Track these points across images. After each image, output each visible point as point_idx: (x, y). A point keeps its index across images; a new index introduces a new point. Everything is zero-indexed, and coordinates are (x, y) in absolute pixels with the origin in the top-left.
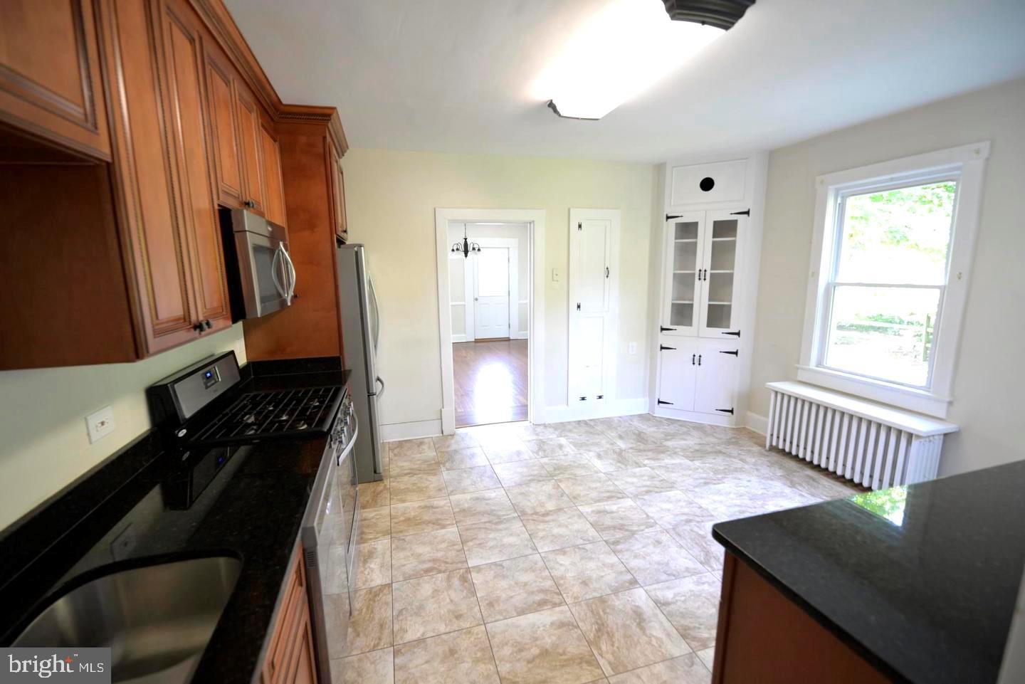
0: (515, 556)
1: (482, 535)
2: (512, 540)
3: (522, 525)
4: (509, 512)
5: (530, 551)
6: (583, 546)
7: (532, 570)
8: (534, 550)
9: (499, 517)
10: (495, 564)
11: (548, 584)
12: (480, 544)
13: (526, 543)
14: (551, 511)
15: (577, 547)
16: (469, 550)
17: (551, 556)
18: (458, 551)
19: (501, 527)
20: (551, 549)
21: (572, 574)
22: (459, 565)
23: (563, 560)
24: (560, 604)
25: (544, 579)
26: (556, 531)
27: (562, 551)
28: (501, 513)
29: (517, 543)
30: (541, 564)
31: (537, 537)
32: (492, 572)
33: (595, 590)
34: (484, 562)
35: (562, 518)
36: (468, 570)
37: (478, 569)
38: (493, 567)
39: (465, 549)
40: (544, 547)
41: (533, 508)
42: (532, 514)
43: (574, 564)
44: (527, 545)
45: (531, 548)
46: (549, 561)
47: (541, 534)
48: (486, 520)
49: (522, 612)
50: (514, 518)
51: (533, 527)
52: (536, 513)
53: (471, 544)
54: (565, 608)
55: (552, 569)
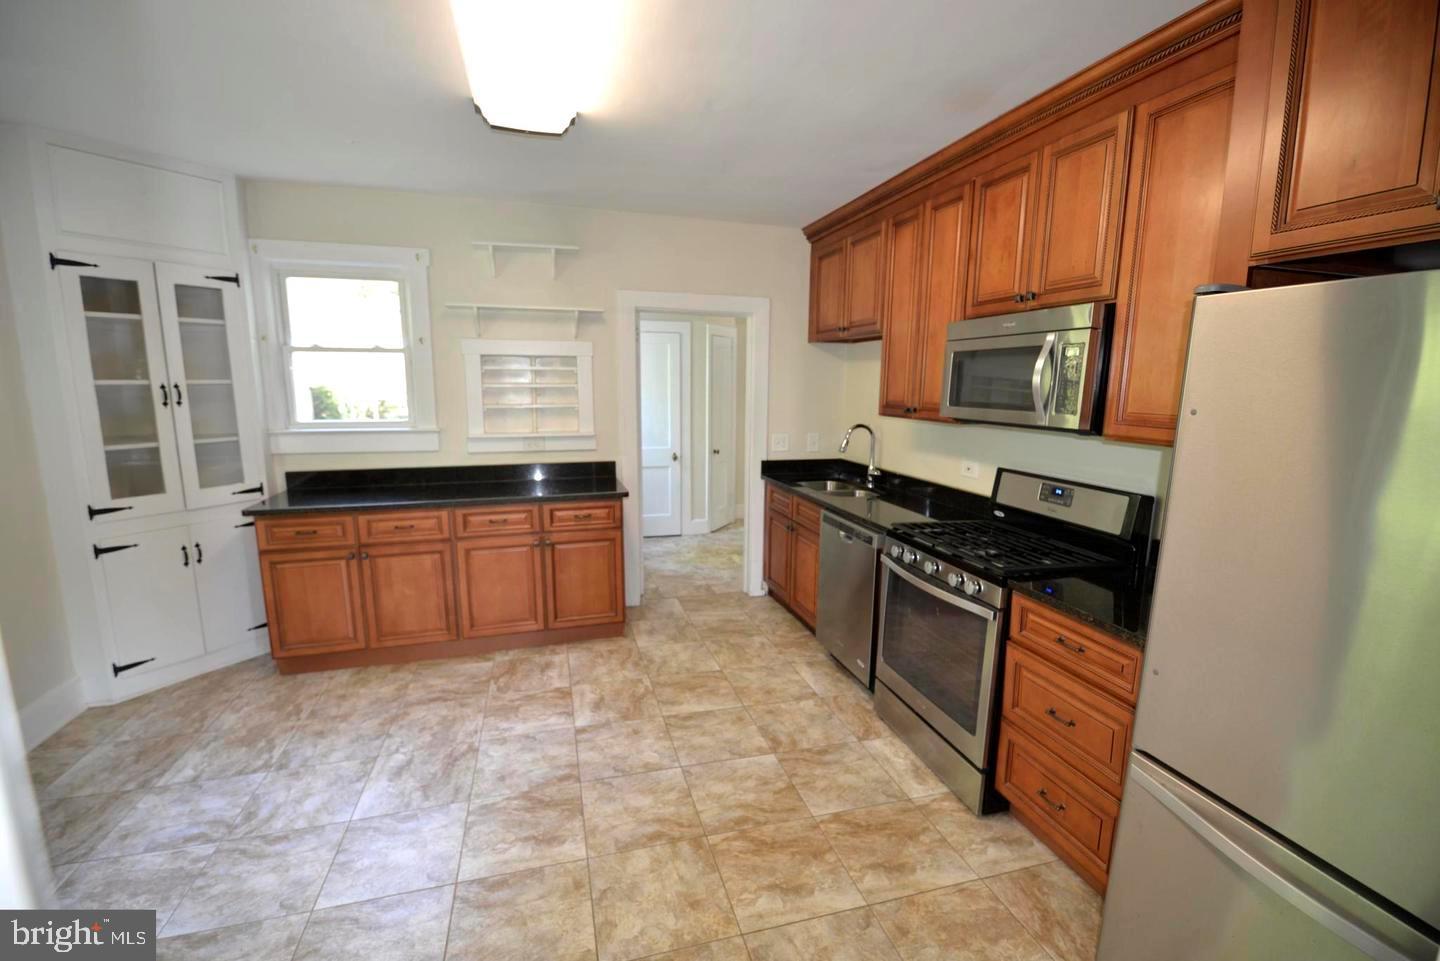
0: (714, 764)
1: (768, 798)
2: (718, 788)
3: (701, 815)
4: (724, 846)
5: (695, 770)
6: (616, 774)
7: (693, 748)
8: (688, 772)
9: (743, 835)
10: (741, 756)
11: (677, 734)
12: (766, 783)
13: (697, 782)
14: (644, 846)
15: (625, 773)
16: (781, 775)
17: (666, 762)
18: (795, 775)
19: (738, 813)
20: (664, 772)
21: (648, 741)
22: (786, 756)
23: (651, 757)
24: (669, 717)
25: (679, 739)
26: (645, 801)
27: (649, 768)
28: (738, 844)
29: (712, 782)
30: (682, 754)
31: (680, 792)
32: (743, 746)
33: (628, 726)
34: (756, 758)
35: (626, 828)
36: (774, 750)
37: (761, 751)
38: (743, 752)
39: (785, 778)
40: (674, 775)
41: (676, 855)
42: (680, 839)
43: (640, 752)
44: (697, 778)
45: (691, 774)
46: (670, 757)
47: (673, 796)
48: (765, 829)
49: (708, 713)
50: (715, 831)
51: (683, 809)
52: (673, 841)
53: (781, 785)
54: (664, 714)
55: (669, 748)
